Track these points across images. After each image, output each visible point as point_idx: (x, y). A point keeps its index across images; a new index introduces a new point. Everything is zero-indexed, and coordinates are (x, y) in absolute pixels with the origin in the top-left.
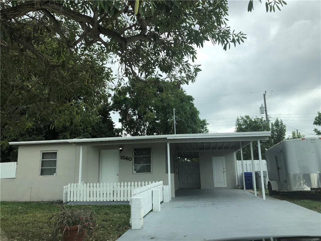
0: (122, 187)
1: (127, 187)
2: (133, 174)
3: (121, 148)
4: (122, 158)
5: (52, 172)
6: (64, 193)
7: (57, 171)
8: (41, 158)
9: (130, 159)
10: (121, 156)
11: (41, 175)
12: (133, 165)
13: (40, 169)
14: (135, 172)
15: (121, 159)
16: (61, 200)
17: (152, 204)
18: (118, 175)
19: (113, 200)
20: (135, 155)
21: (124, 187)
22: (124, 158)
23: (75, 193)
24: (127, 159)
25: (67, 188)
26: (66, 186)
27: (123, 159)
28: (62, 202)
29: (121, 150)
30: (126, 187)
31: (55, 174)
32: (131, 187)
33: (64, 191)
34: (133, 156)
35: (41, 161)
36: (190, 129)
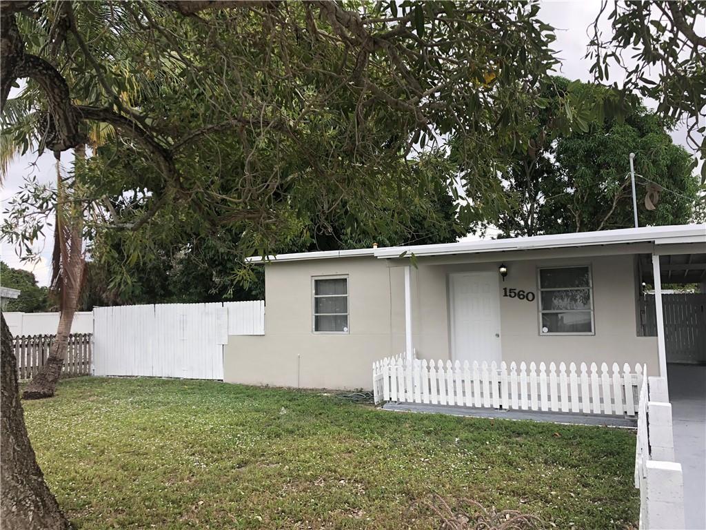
0: (523, 374)
1: (538, 375)
2: (539, 335)
3: (503, 270)
4: (508, 294)
5: (340, 322)
6: (374, 380)
7: (351, 320)
8: (314, 292)
9: (530, 297)
10: (505, 289)
11: (317, 329)
12: (538, 311)
13: (314, 317)
14: (546, 329)
15: (506, 295)
16: (367, 389)
18: (498, 335)
19: (501, 406)
20: (542, 287)
21: (528, 375)
22: (513, 294)
23: (401, 381)
24: (522, 295)
25: (381, 367)
26: (377, 362)
27: (510, 296)
28: (370, 396)
29: (504, 274)
30: (533, 374)
31: (345, 329)
32: (548, 375)
33: (375, 375)
34: (538, 289)
35: (314, 299)
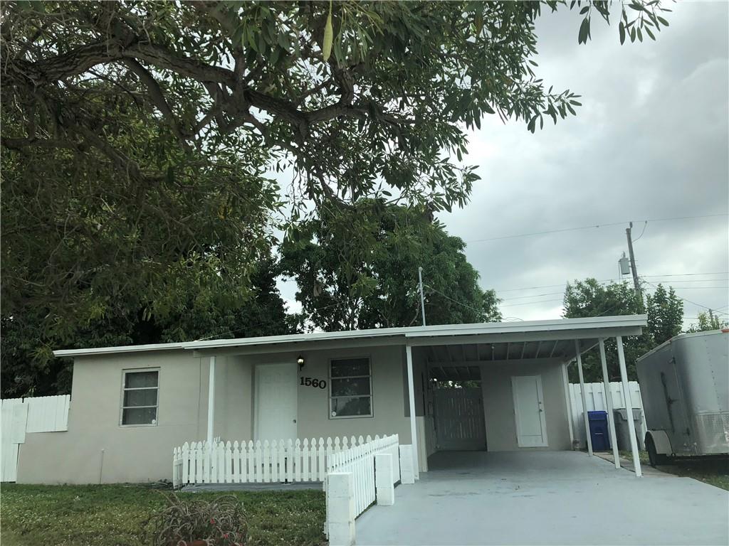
0: (306, 449)
1: (318, 450)
2: (329, 418)
3: (301, 361)
4: (304, 383)
5: (148, 415)
6: (174, 464)
7: (159, 412)
8: (124, 385)
9: (323, 384)
10: (302, 378)
11: (124, 422)
12: (329, 398)
13: (122, 410)
14: (334, 414)
15: (302, 384)
16: (169, 480)
17: (376, 488)
18: (295, 421)
19: (286, 480)
20: (332, 376)
21: (310, 450)
22: (308, 383)
23: (199, 464)
24: (315, 384)
25: (182, 452)
26: (179, 448)
27: (306, 384)
28: (171, 484)
29: (301, 365)
30: (314, 448)
31: (154, 421)
32: (325, 449)
33: (175, 460)
34: (329, 378)
35: (123, 392)
36: (459, 314)
